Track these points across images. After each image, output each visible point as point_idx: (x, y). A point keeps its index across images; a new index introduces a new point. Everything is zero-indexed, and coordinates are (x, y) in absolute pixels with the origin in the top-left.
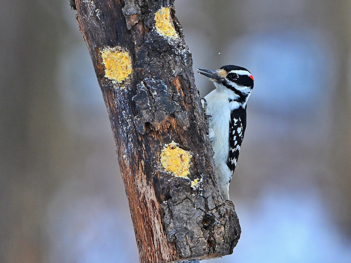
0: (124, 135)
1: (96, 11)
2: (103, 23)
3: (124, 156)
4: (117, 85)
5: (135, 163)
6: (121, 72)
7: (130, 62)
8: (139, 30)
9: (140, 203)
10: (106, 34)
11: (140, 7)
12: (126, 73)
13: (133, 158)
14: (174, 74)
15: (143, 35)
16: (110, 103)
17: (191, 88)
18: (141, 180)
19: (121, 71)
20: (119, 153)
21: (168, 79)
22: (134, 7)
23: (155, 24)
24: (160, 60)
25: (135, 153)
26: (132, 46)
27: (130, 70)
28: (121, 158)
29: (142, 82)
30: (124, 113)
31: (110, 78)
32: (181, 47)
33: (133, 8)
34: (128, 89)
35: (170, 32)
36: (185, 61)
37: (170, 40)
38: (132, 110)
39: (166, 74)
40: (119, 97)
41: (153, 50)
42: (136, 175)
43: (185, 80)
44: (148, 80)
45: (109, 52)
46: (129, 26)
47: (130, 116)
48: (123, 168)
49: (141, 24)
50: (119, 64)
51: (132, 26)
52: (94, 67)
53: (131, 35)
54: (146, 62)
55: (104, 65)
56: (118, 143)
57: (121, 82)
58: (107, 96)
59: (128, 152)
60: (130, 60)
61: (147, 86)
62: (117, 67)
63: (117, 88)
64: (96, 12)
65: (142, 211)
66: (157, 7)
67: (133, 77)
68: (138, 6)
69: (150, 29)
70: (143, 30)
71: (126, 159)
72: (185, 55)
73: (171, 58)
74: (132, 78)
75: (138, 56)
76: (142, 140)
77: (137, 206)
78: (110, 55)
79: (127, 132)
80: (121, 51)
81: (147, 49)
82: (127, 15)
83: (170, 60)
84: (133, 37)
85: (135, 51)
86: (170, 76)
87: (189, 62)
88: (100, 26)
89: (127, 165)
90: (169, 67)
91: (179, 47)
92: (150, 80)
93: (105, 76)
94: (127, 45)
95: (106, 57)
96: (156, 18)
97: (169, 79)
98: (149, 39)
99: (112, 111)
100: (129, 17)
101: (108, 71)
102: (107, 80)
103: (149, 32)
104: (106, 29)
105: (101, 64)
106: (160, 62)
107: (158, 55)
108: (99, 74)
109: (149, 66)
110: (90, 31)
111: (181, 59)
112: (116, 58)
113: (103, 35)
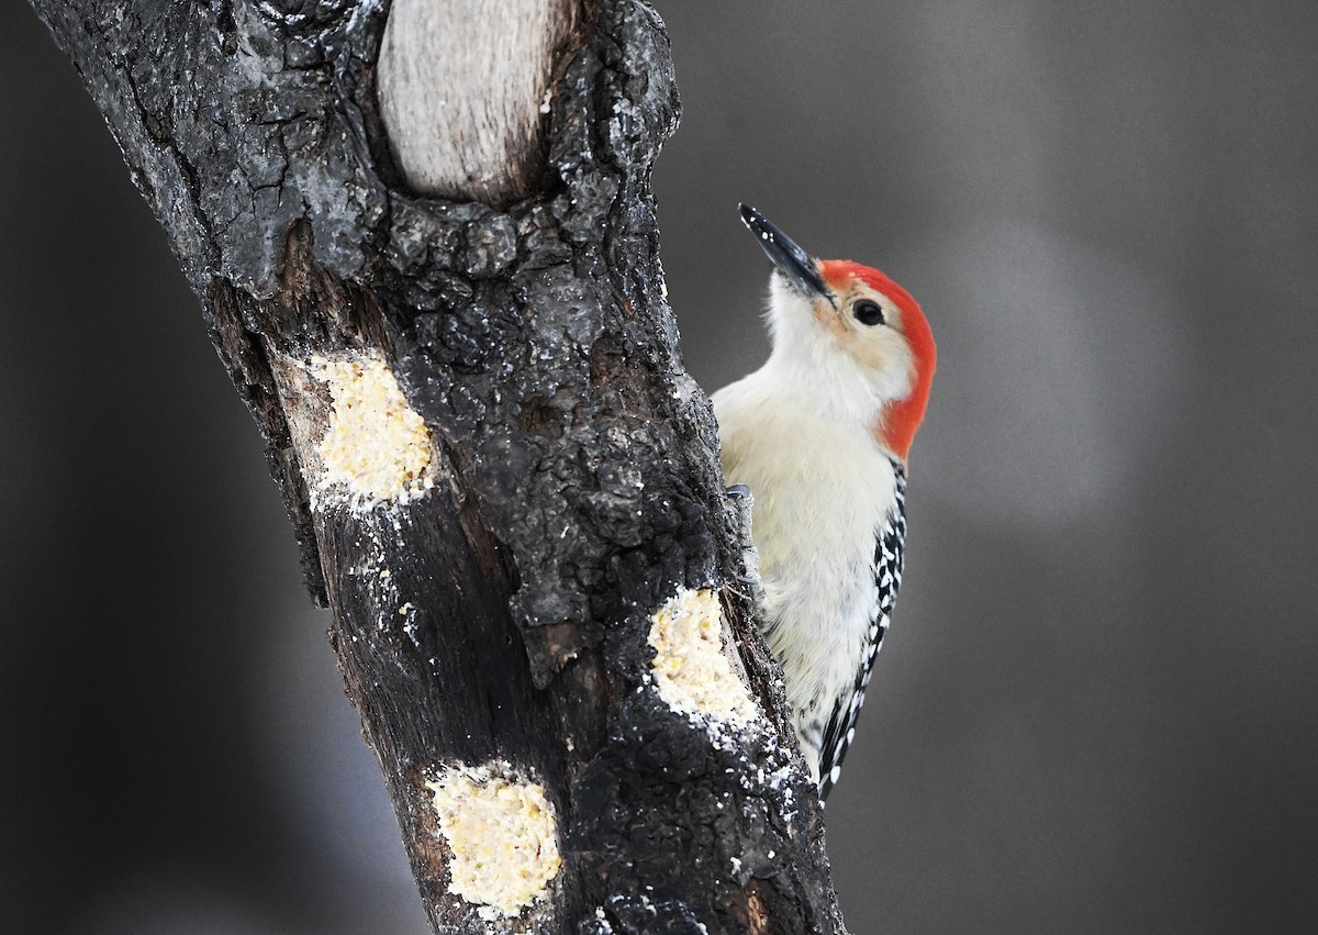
1: (403, 611)
2: (432, 661)
4: (499, 925)
6: (515, 872)
7: (552, 827)
8: (583, 691)
10: (448, 712)
11: (585, 593)
12: (537, 875)
14: (736, 875)
15: (604, 708)
19: (516, 865)
21: (710, 896)
22: (560, 590)
23: (655, 662)
24: (676, 815)
26: (557, 758)
27: (551, 862)
29: (600, 913)
32: (770, 759)
33: (555, 596)
36: (787, 818)
37: (719, 729)
39: (703, 877)
41: (643, 775)
43: (788, 899)
44: (625, 901)
46: (540, 676)
49: (590, 664)
50: (509, 835)
51: (554, 672)
53: (551, 709)
54: (615, 827)
55: (443, 844)
57: (516, 913)
60: (551, 819)
61: (621, 926)
62: (499, 849)
66: (657, 591)
67: (564, 888)
68: (574, 586)
69: (631, 685)
70: (601, 690)
72: (788, 792)
73: (720, 805)
74: (559, 893)
75: (581, 801)
78: (468, 800)
80: (513, 780)
81: (616, 770)
82: (531, 628)
83: (719, 816)
84: (559, 719)
85: (570, 779)
86: (717, 882)
87: (807, 820)
88: (423, 677)
90: (713, 845)
91: (759, 756)
92: (631, 902)
95: (452, 805)
96: (658, 636)
97: (715, 895)
98: (626, 728)
100: (539, 635)
101: (464, 865)
102: (458, 905)
103: (626, 696)
104: (447, 686)
105: (434, 835)
106: (673, 824)
107: (667, 795)
108: (426, 881)
109: (626, 843)
110: (383, 698)
111: (766, 809)
112: (494, 812)
113: (433, 714)
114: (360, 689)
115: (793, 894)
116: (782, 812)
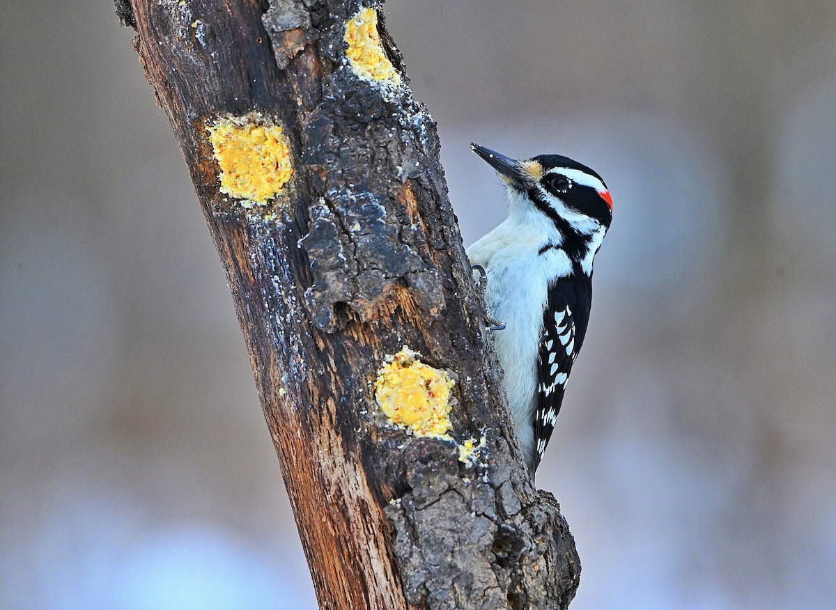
0: (277, 337)
1: (194, 25)
2: (213, 54)
3: (282, 392)
4: (254, 211)
5: (313, 406)
6: (263, 179)
7: (287, 151)
8: (306, 70)
9: (328, 509)
10: (221, 83)
11: (308, 11)
12: (277, 180)
13: (306, 394)
14: (400, 177)
15: (319, 80)
16: (238, 258)
17: (442, 210)
18: (330, 448)
19: (263, 175)
20: (265, 384)
21: (385, 189)
22: (295, 9)
23: (347, 51)
24: (366, 142)
25: (310, 381)
26: (291, 110)
27: (286, 172)
28: (273, 396)
29: (322, 201)
30: (276, 281)
31: (234, 194)
32: (410, 107)
33: (291, 13)
34: (283, 220)
35: (382, 71)
36: (423, 142)
37: (387, 90)
38: (299, 273)
39: (381, 177)
40: (262, 240)
41: (345, 118)
42: (315, 436)
43: (427, 190)
44: (338, 194)
45: (229, 128)
46: (282, 61)
47: (293, 287)
48: (279, 421)
49: (310, 53)
50: (258, 157)
51: (289, 59)
52: (191, 168)
53: (286, 81)
54: (331, 150)
55: (216, 163)
56: (261, 359)
57: (265, 203)
58: (229, 241)
59: (291, 380)
60: (285, 146)
61: (334, 208)
62: (251, 166)
63: (254, 219)
64: (195, 29)
65: (336, 528)
66: (349, 9)
67: (296, 188)
68: (302, 7)
69: (335, 66)
70: (317, 69)
71: (288, 398)
72: (423, 127)
73: (391, 135)
74: (292, 191)
75: (309, 135)
76: (326, 348)
77: (321, 517)
78: (233, 137)
79: (285, 330)
80: (261, 124)
81: (330, 115)
82: (276, 33)
83: (390, 142)
84: (292, 86)
85: (299, 122)
86: (390, 181)
87: (432, 144)
88: (207, 64)
89: (291, 414)
90: (386, 159)
91: (406, 106)
92: (341, 194)
93: (221, 190)
94: (277, 106)
95: (222, 140)
96: (349, 36)
97: (389, 188)
98: (335, 91)
99: (242, 278)
100: (281, 37)
101: (229, 176)
102: (226, 200)
103: (333, 72)
104: (222, 69)
105: (210, 158)
106: (364, 146)
107: (360, 130)
108: (205, 186)
109: (338, 159)
110: (178, 78)
111: (413, 137)
112: (249, 144)
113: (213, 86)
114: (161, 73)
115: (429, 187)
116: (421, 139)
